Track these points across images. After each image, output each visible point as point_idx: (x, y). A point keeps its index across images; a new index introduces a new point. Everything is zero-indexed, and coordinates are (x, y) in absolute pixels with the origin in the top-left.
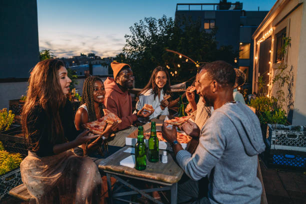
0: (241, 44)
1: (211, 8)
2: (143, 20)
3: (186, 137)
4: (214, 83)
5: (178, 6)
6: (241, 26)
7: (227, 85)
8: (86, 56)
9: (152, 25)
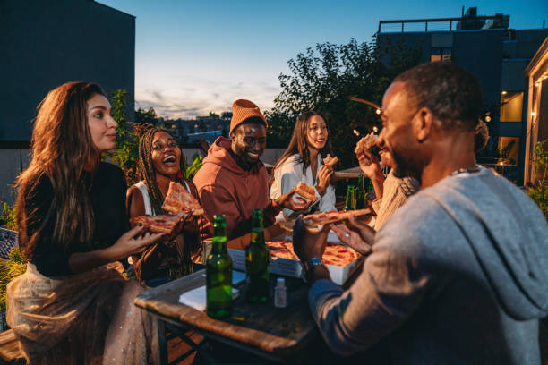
0: (504, 93)
1: (444, 27)
2: (314, 49)
3: (352, 254)
4: (424, 114)
5: (382, 25)
6: (506, 60)
7: (459, 123)
8: (218, 116)
9: (329, 56)
